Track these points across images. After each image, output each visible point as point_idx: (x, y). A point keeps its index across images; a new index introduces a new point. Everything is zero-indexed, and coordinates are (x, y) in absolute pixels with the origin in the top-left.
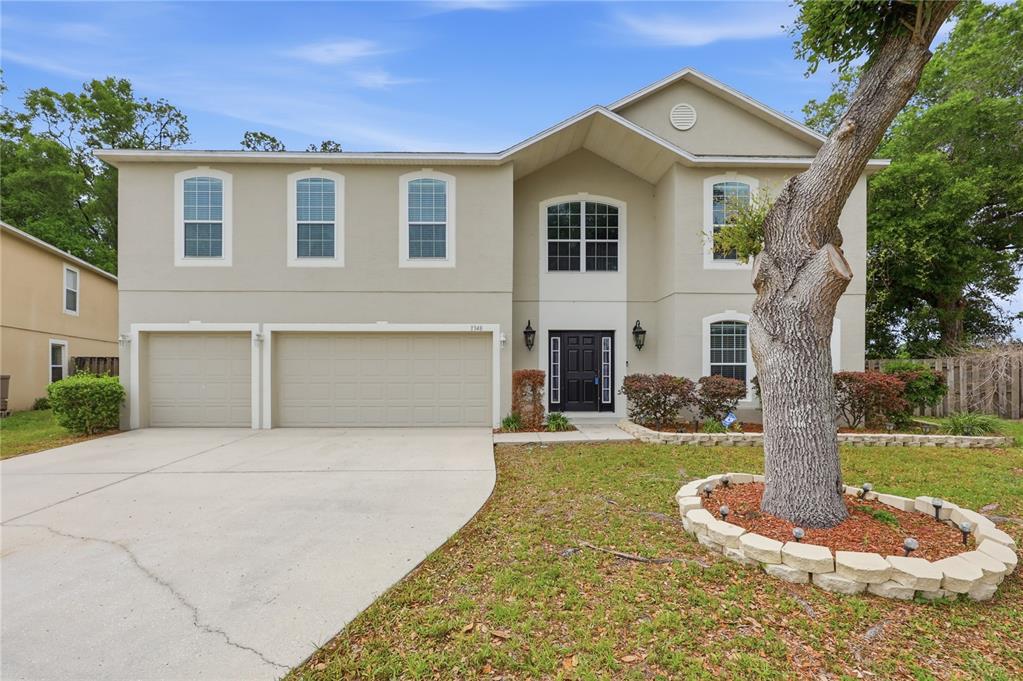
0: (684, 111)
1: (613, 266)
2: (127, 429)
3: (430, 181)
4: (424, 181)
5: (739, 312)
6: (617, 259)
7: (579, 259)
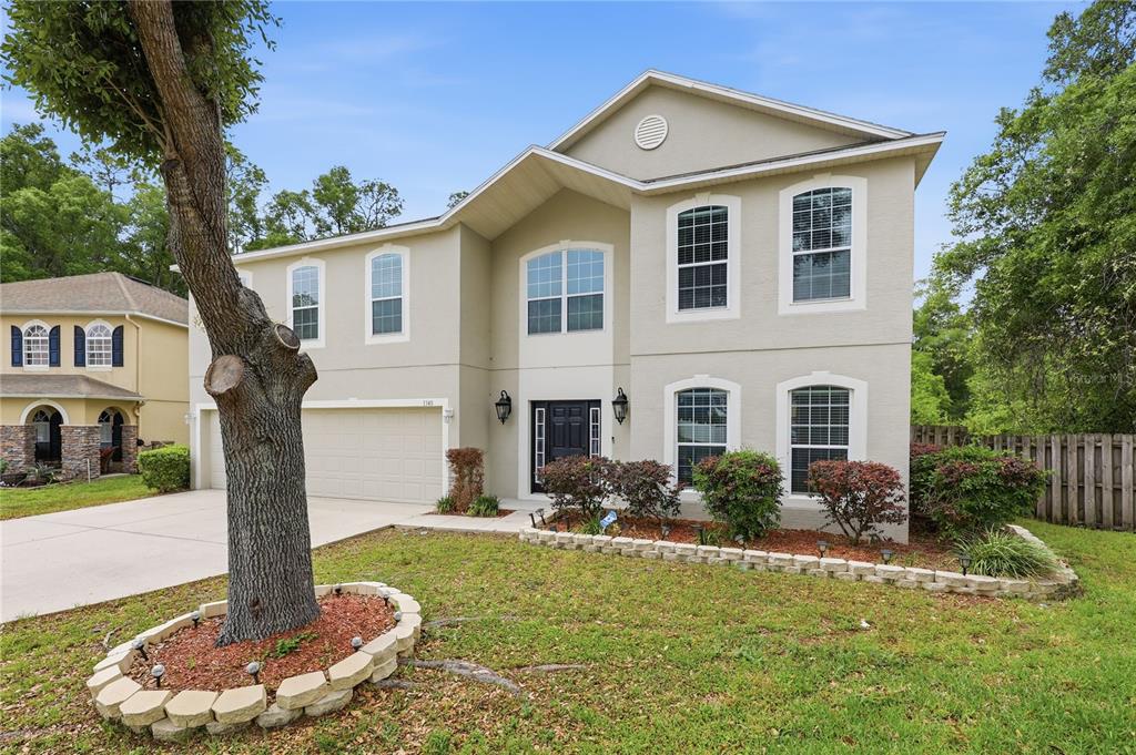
0: (651, 124)
1: (597, 324)
2: (195, 489)
3: (389, 256)
4: (384, 256)
5: (713, 376)
6: (602, 314)
7: (560, 317)
